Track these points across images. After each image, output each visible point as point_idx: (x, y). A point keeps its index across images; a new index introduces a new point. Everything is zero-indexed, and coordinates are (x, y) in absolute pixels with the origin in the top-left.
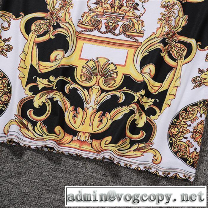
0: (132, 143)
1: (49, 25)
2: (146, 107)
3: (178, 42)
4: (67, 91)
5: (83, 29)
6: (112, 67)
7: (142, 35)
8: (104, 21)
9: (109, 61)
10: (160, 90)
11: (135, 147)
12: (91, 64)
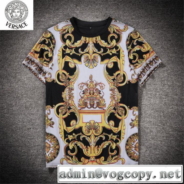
0: (112, 157)
1: (66, 108)
2: (114, 140)
3: (120, 107)
4: (81, 139)
5: (81, 108)
6: (97, 124)
7: (105, 106)
8: (88, 102)
9: (95, 121)
10: (118, 131)
11: (114, 158)
12: (88, 124)
